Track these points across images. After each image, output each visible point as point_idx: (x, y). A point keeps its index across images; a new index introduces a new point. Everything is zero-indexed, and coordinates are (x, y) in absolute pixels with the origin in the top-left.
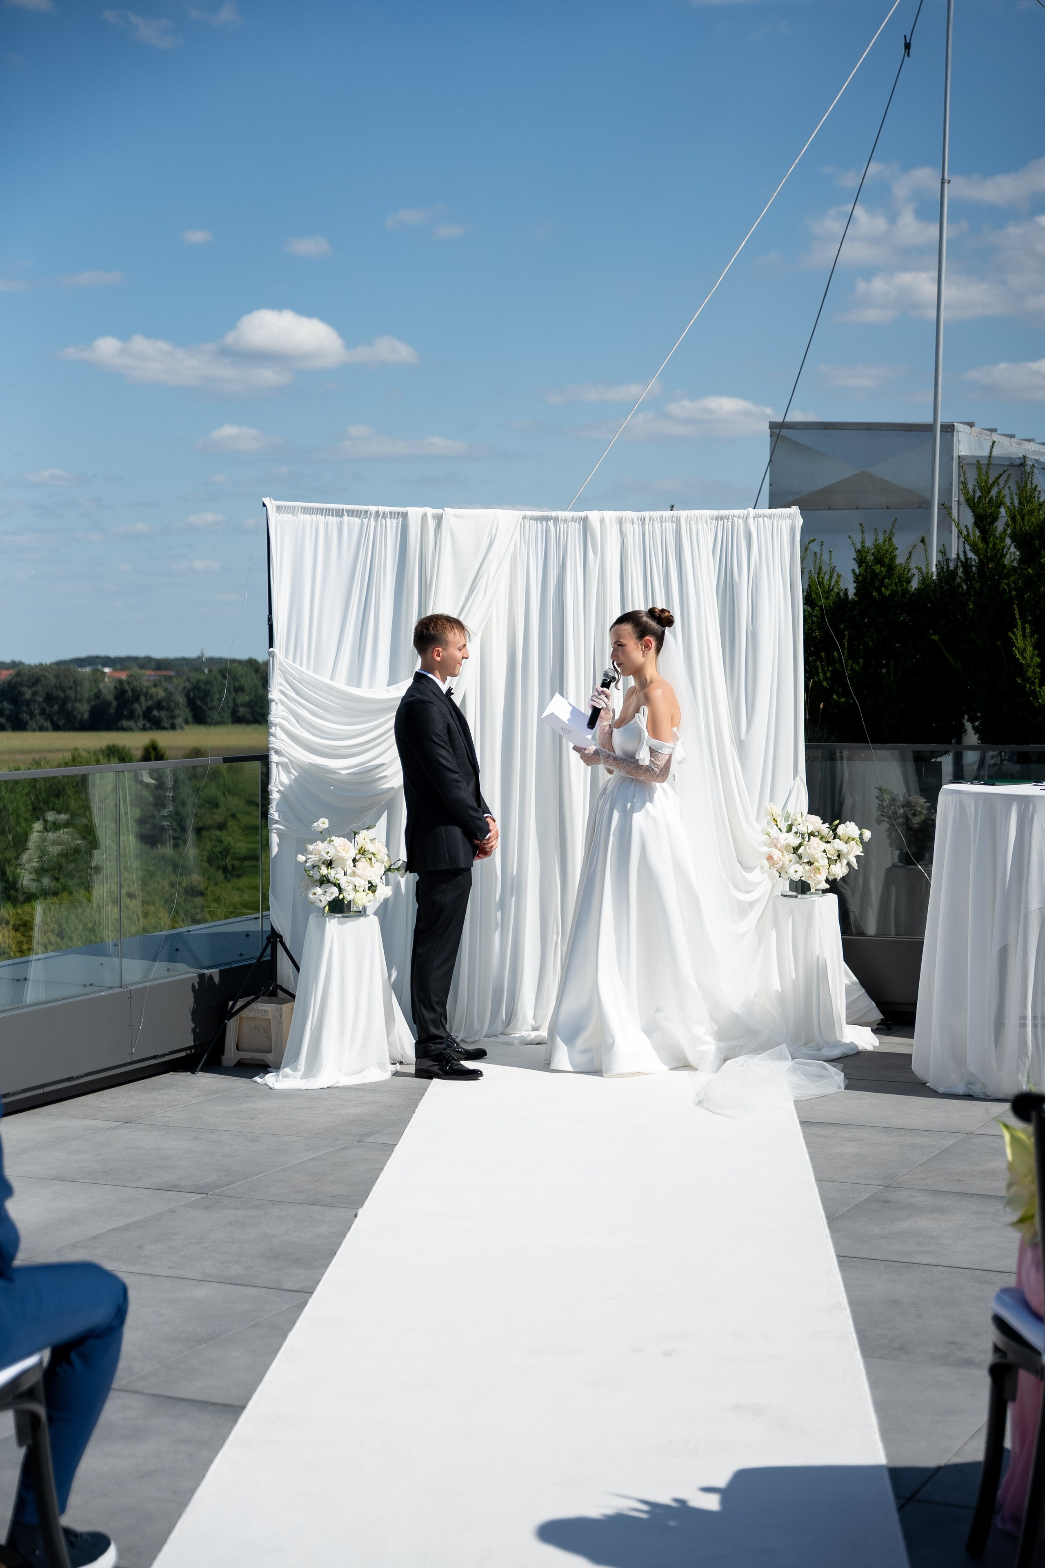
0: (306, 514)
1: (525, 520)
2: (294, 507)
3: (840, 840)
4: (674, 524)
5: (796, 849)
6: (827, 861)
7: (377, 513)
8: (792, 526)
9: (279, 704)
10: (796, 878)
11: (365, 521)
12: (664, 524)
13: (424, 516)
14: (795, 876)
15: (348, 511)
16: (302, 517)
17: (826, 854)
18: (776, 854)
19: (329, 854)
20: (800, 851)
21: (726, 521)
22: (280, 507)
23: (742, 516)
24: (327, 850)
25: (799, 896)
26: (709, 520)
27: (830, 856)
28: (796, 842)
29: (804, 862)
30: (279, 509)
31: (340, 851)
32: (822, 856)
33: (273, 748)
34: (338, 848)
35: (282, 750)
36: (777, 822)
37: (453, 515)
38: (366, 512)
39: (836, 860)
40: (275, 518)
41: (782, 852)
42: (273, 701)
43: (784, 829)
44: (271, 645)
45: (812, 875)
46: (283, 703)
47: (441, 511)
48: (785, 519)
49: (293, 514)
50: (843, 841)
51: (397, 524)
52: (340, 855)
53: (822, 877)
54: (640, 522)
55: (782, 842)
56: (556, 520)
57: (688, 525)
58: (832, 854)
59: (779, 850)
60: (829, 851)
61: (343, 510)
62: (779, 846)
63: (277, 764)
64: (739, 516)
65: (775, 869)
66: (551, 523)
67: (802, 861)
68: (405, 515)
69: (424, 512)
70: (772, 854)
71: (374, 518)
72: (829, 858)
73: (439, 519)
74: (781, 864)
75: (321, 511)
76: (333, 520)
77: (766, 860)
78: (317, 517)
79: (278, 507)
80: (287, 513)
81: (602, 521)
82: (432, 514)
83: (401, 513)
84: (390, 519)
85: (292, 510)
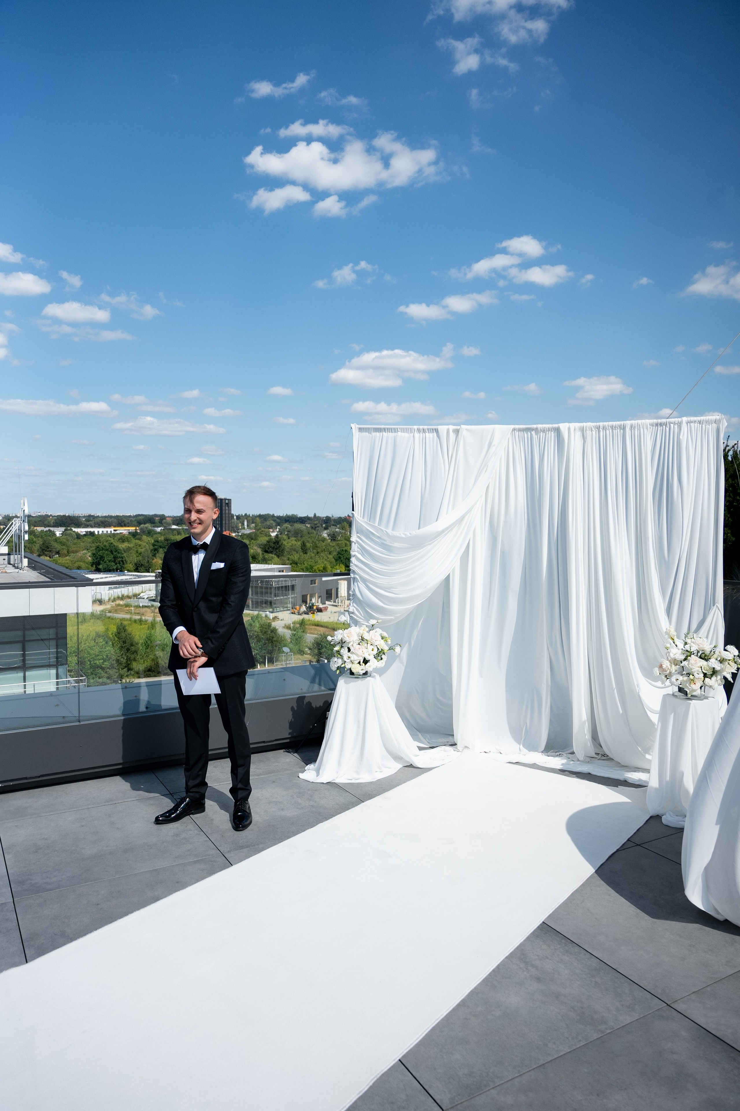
1: (515, 431)
2: (369, 428)
4: (622, 431)
7: (419, 429)
8: (717, 429)
9: (356, 544)
11: (412, 435)
12: (613, 430)
13: (448, 431)
15: (401, 429)
16: (373, 434)
21: (664, 426)
22: (361, 428)
26: (649, 427)
35: (356, 571)
37: (467, 430)
38: (412, 429)
40: (358, 435)
42: (353, 542)
44: (353, 510)
46: (358, 543)
47: (458, 427)
48: (712, 423)
49: (369, 432)
51: (433, 436)
54: (597, 430)
56: (536, 430)
61: (398, 429)
66: (533, 433)
68: (437, 431)
69: (449, 428)
71: (418, 433)
73: (457, 432)
75: (385, 430)
76: (392, 435)
78: (383, 434)
79: (359, 428)
80: (365, 432)
81: (569, 429)
82: (453, 430)
83: (435, 429)
84: (429, 433)
85: (368, 430)
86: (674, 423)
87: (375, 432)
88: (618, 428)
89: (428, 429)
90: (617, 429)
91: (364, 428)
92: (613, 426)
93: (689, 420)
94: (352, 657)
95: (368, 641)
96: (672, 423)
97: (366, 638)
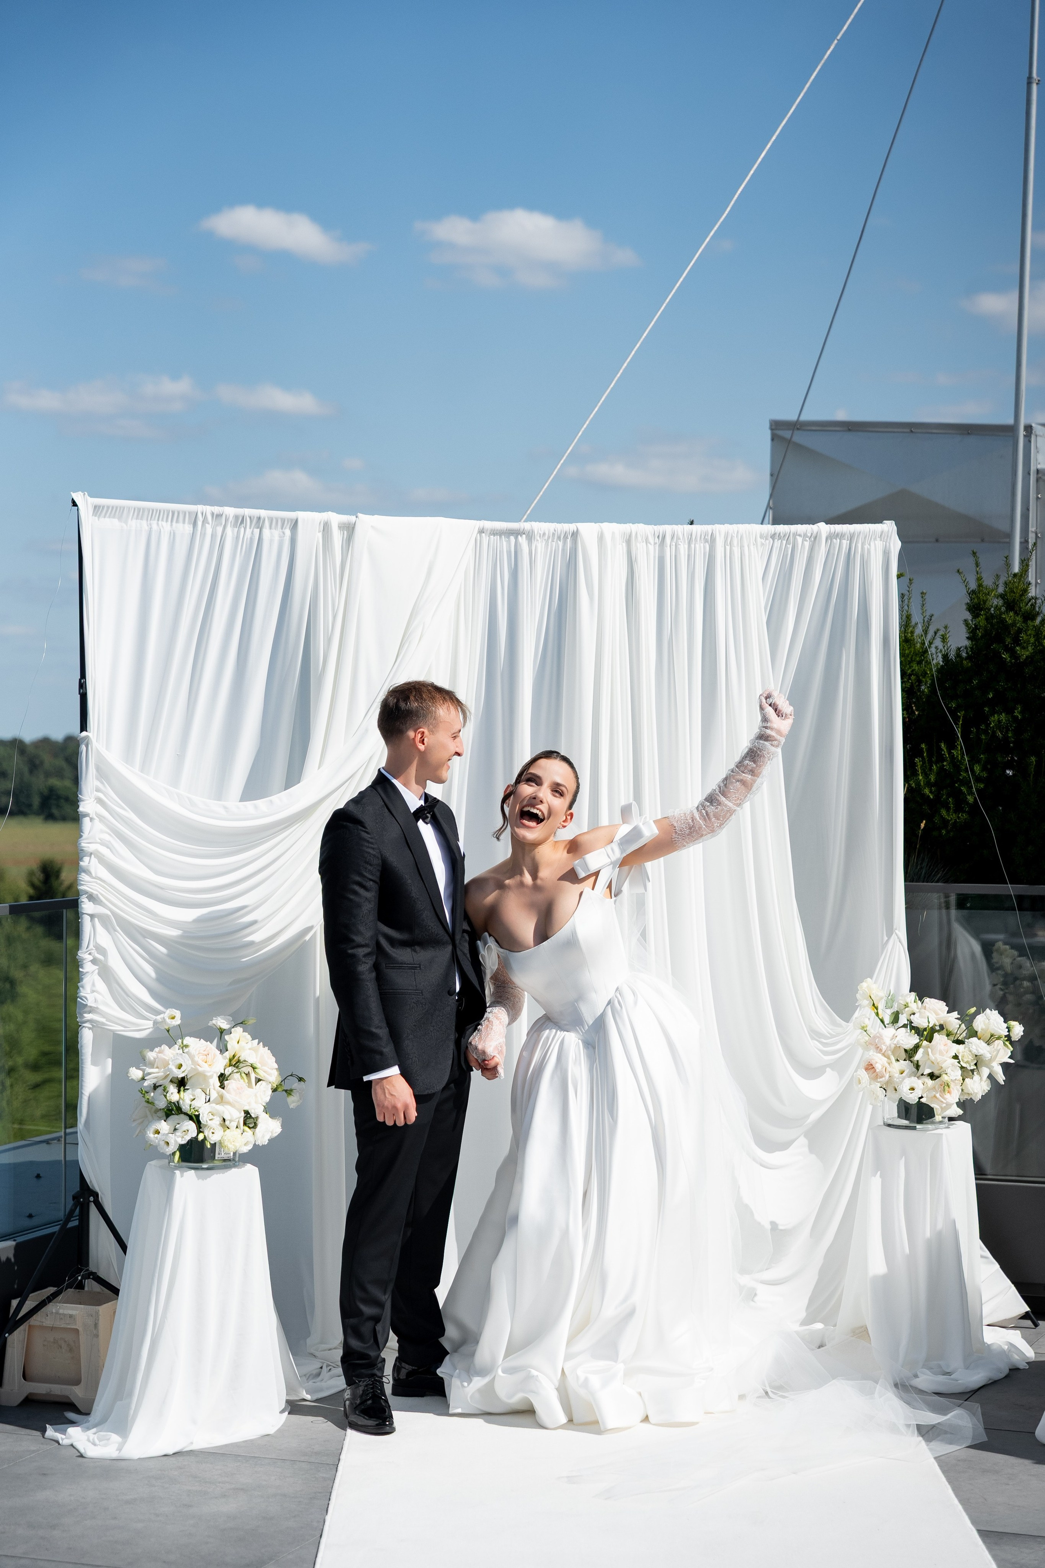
0: (141, 519)
1: (482, 535)
2: (122, 508)
3: (979, 1039)
5: (910, 1053)
6: (960, 1072)
7: (250, 518)
8: (884, 551)
9: (97, 821)
10: (910, 1098)
13: (326, 525)
14: (911, 1096)
16: (133, 523)
17: (959, 1062)
18: (880, 1062)
19: (183, 1069)
20: (918, 1056)
21: (784, 541)
22: (99, 507)
23: (808, 534)
24: (178, 1062)
25: (918, 1126)
27: (964, 1065)
28: (910, 1040)
29: (924, 1073)
30: (97, 509)
31: (200, 1062)
32: (953, 1065)
33: (86, 892)
35: (100, 896)
36: (877, 1009)
37: (372, 526)
39: (972, 1071)
40: (93, 525)
41: (889, 1058)
42: (87, 815)
43: (887, 1020)
44: (84, 726)
45: (938, 1095)
46: (101, 818)
47: (353, 518)
48: (875, 539)
49: (120, 519)
50: (984, 1041)
51: (281, 535)
52: (199, 1068)
53: (954, 1096)
55: (888, 1042)
56: (530, 535)
58: (967, 1062)
59: (884, 1055)
60: (963, 1056)
62: (884, 1048)
63: (92, 916)
64: (804, 534)
65: (879, 1085)
66: (522, 541)
67: (920, 1072)
68: (293, 524)
69: (326, 520)
70: (873, 1062)
72: (962, 1068)
73: (349, 530)
74: (886, 1076)
77: (864, 1070)
78: (158, 524)
79: (95, 507)
80: (109, 517)
81: (601, 538)
82: (340, 523)
83: (290, 520)
84: (270, 527)
85: (115, 512)
86: (804, 537)
87: (137, 518)
89: (271, 520)
91: (108, 507)
93: (833, 531)
94: (223, 1112)
95: (254, 1068)
96: (800, 535)
97: (251, 1060)
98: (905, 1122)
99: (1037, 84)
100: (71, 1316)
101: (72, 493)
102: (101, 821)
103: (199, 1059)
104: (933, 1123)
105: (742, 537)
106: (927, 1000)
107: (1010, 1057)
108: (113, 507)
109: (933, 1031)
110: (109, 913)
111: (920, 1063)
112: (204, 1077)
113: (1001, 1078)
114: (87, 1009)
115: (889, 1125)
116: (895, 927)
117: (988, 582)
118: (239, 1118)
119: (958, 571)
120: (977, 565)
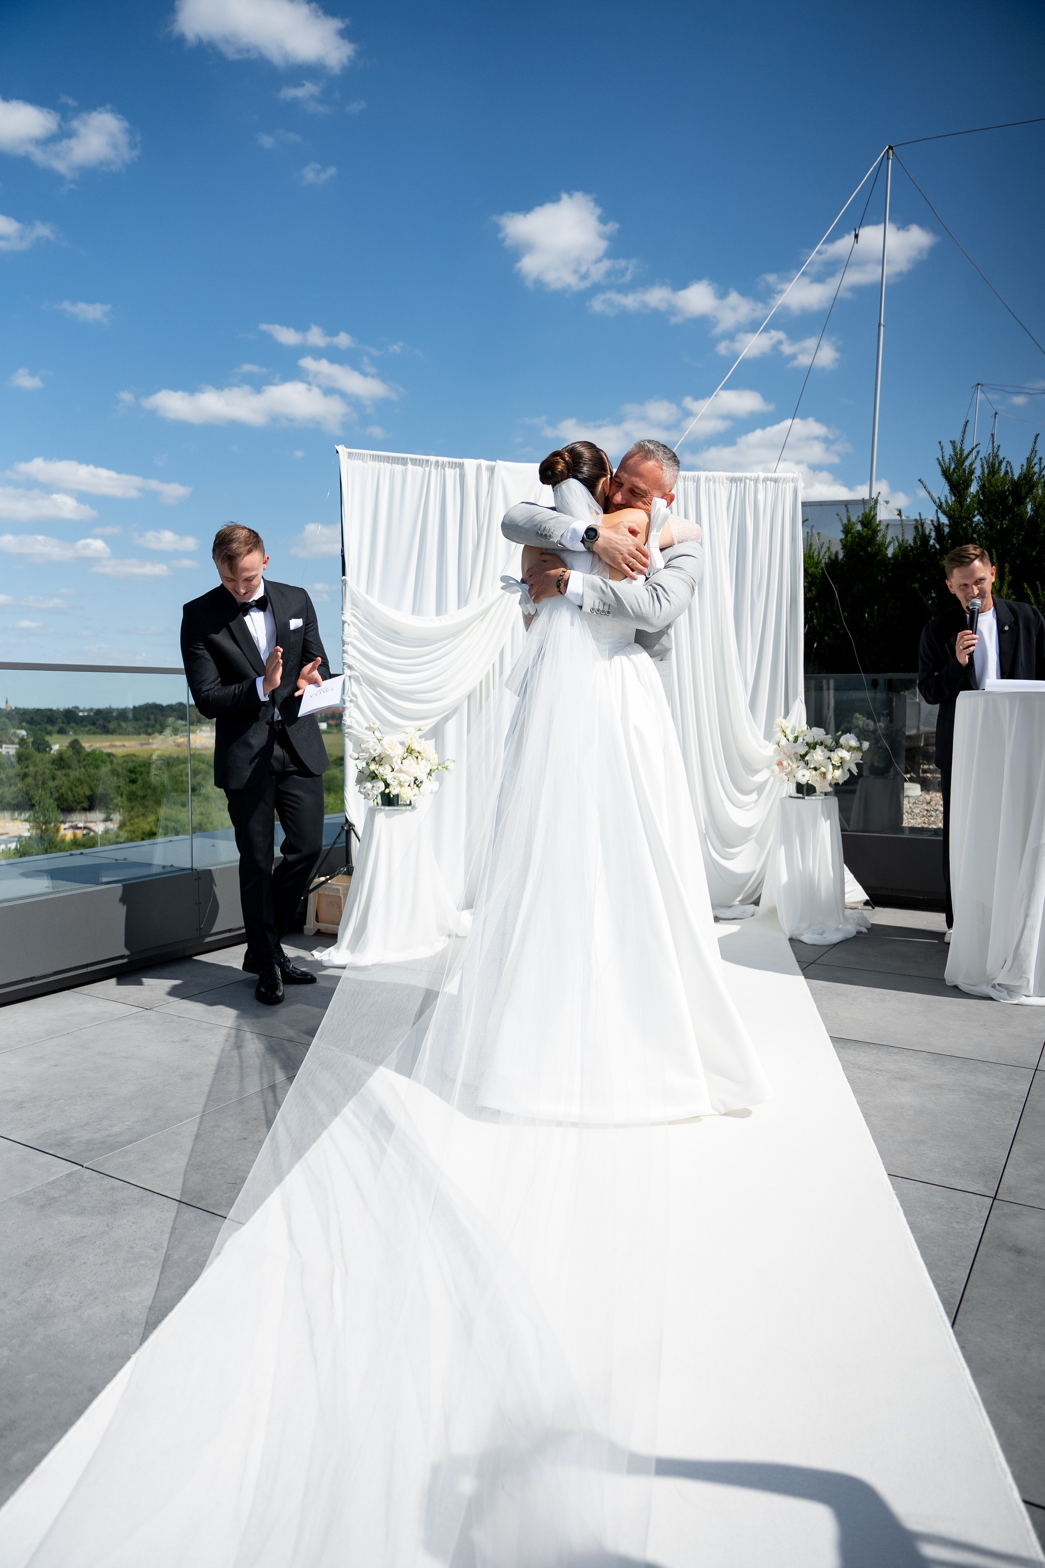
0: (375, 461)
2: (364, 455)
3: (843, 749)
4: (695, 483)
5: (803, 757)
6: (831, 767)
7: (437, 462)
8: (794, 489)
9: (351, 625)
10: (803, 781)
11: (427, 469)
12: (686, 483)
13: (479, 467)
14: (803, 780)
15: (411, 460)
16: (371, 464)
17: (831, 762)
18: (786, 761)
19: (377, 752)
20: (807, 758)
21: (739, 482)
22: (351, 453)
23: (753, 478)
24: (375, 748)
25: (807, 797)
26: (725, 481)
27: (834, 763)
28: (803, 749)
29: (811, 767)
30: (350, 455)
31: (387, 748)
32: (827, 763)
33: (346, 664)
34: (385, 746)
35: (353, 665)
36: (785, 733)
37: (505, 467)
38: (427, 461)
39: (839, 767)
40: (347, 463)
41: (791, 759)
42: (346, 622)
43: (791, 739)
44: (344, 574)
45: (818, 780)
46: (354, 624)
47: (493, 463)
48: (789, 482)
49: (363, 460)
50: (846, 750)
51: (455, 473)
52: (387, 752)
53: (828, 781)
55: (791, 750)
57: (707, 485)
58: (835, 761)
59: (788, 757)
60: (833, 758)
61: (407, 459)
62: (788, 754)
63: (350, 677)
64: (751, 478)
65: (785, 774)
67: (809, 767)
68: (461, 466)
69: (479, 464)
70: (782, 761)
71: (435, 467)
72: (833, 765)
73: (492, 470)
74: (790, 769)
75: (387, 459)
76: (398, 468)
77: (776, 766)
78: (384, 464)
79: (349, 453)
80: (357, 459)
82: (486, 466)
83: (460, 464)
84: (449, 468)
85: (361, 457)
86: (750, 479)
87: (372, 460)
88: (691, 479)
89: (449, 463)
90: (689, 480)
91: (356, 454)
92: (685, 477)
93: (766, 476)
94: (400, 777)
95: (419, 753)
96: (748, 479)
97: (417, 749)
98: (801, 795)
99: (883, 326)
100: (338, 889)
101: (336, 446)
102: (354, 626)
103: (387, 747)
104: (815, 796)
105: (715, 478)
106: (814, 729)
107: (861, 760)
108: (358, 454)
109: (816, 744)
110: (358, 674)
111: (809, 762)
112: (390, 758)
113: (855, 771)
114: (345, 727)
115: (791, 797)
116: (799, 694)
117: (854, 519)
118: (410, 781)
119: (837, 514)
120: (847, 511)
